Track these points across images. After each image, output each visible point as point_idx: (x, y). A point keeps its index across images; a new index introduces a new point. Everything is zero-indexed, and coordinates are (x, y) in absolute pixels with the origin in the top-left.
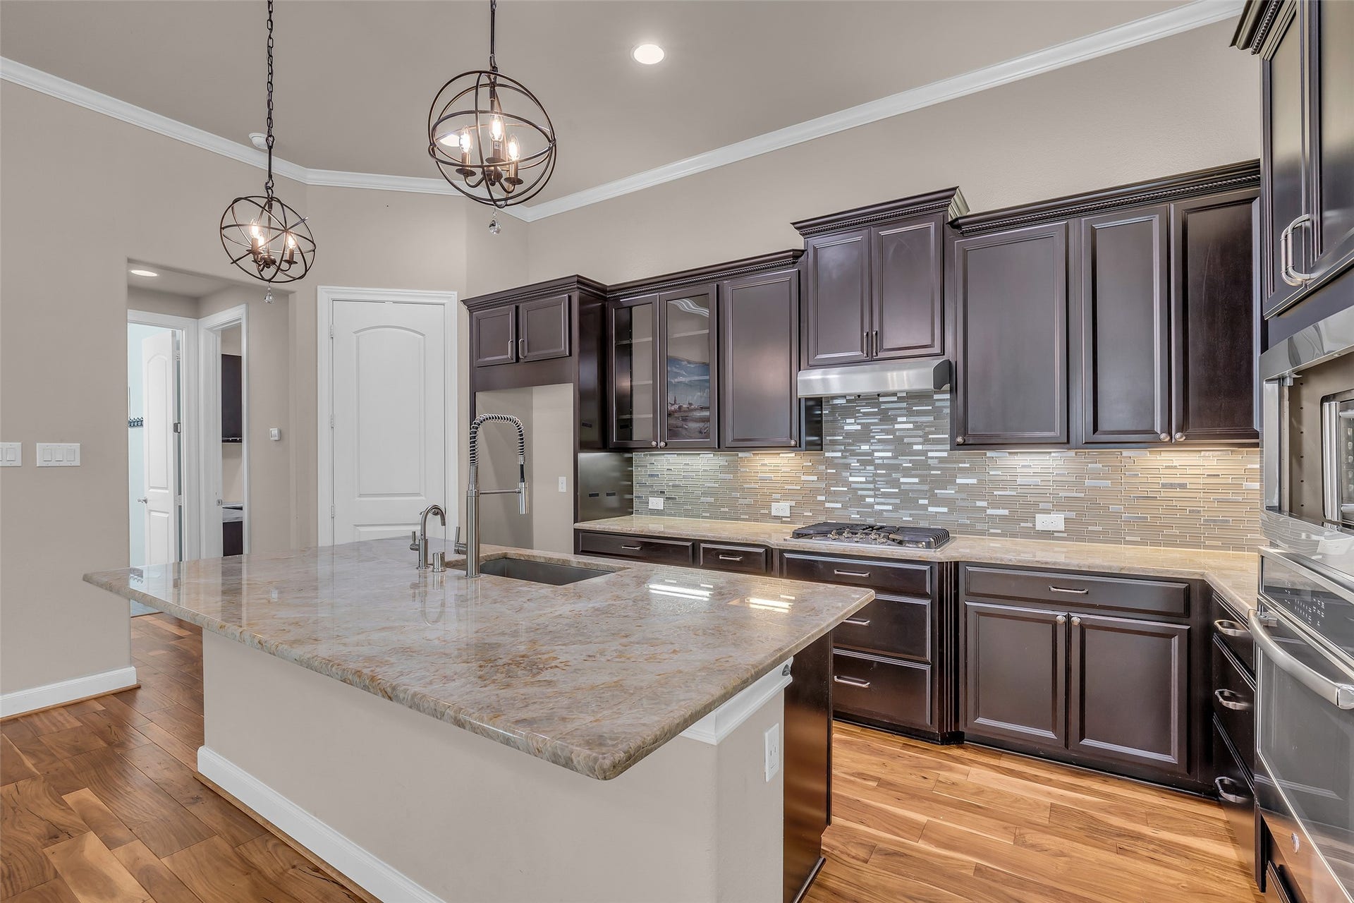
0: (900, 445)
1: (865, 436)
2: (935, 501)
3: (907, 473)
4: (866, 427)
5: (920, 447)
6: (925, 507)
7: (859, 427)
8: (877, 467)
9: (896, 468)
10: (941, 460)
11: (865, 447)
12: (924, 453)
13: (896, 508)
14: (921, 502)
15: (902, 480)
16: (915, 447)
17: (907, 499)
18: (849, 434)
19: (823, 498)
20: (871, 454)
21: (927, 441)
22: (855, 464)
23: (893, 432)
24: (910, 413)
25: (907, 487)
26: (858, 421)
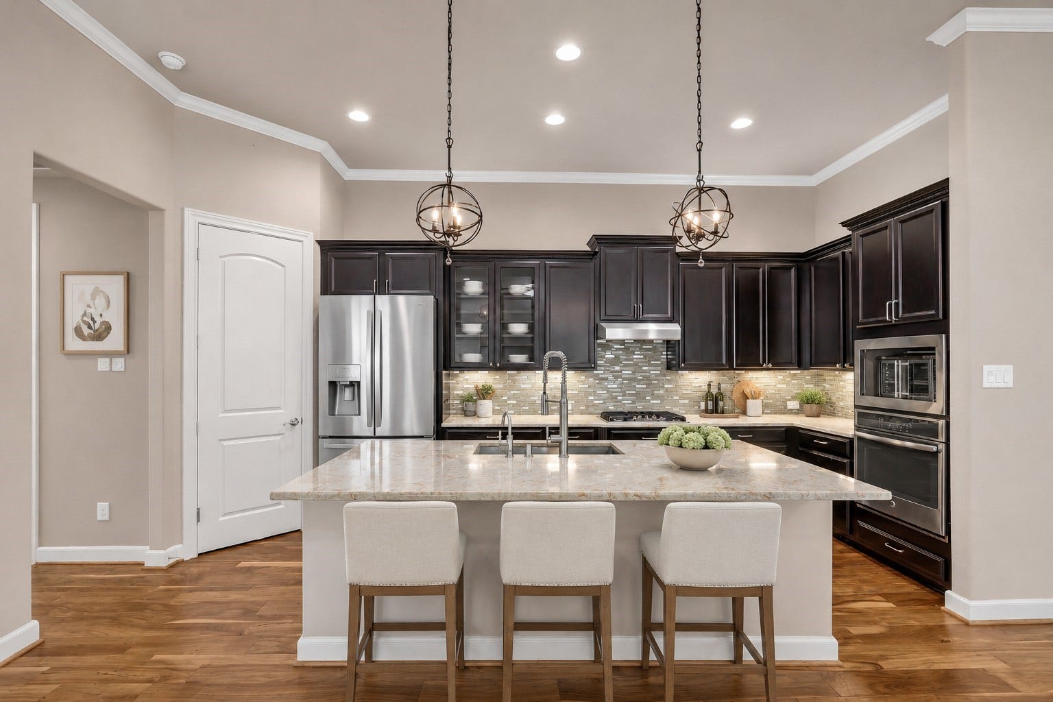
0: (637, 367)
1: (616, 361)
2: (654, 397)
3: (639, 382)
4: (617, 357)
5: (646, 368)
6: (649, 401)
7: (613, 356)
8: (624, 379)
9: (634, 380)
10: (657, 375)
11: (617, 368)
12: (648, 371)
13: (634, 402)
14: (647, 398)
15: (637, 386)
16: (644, 368)
17: (639, 395)
18: (608, 361)
19: (592, 398)
20: (621, 371)
21: (650, 365)
22: (610, 377)
23: (632, 360)
24: (641, 349)
25: (641, 390)
26: (613, 352)
